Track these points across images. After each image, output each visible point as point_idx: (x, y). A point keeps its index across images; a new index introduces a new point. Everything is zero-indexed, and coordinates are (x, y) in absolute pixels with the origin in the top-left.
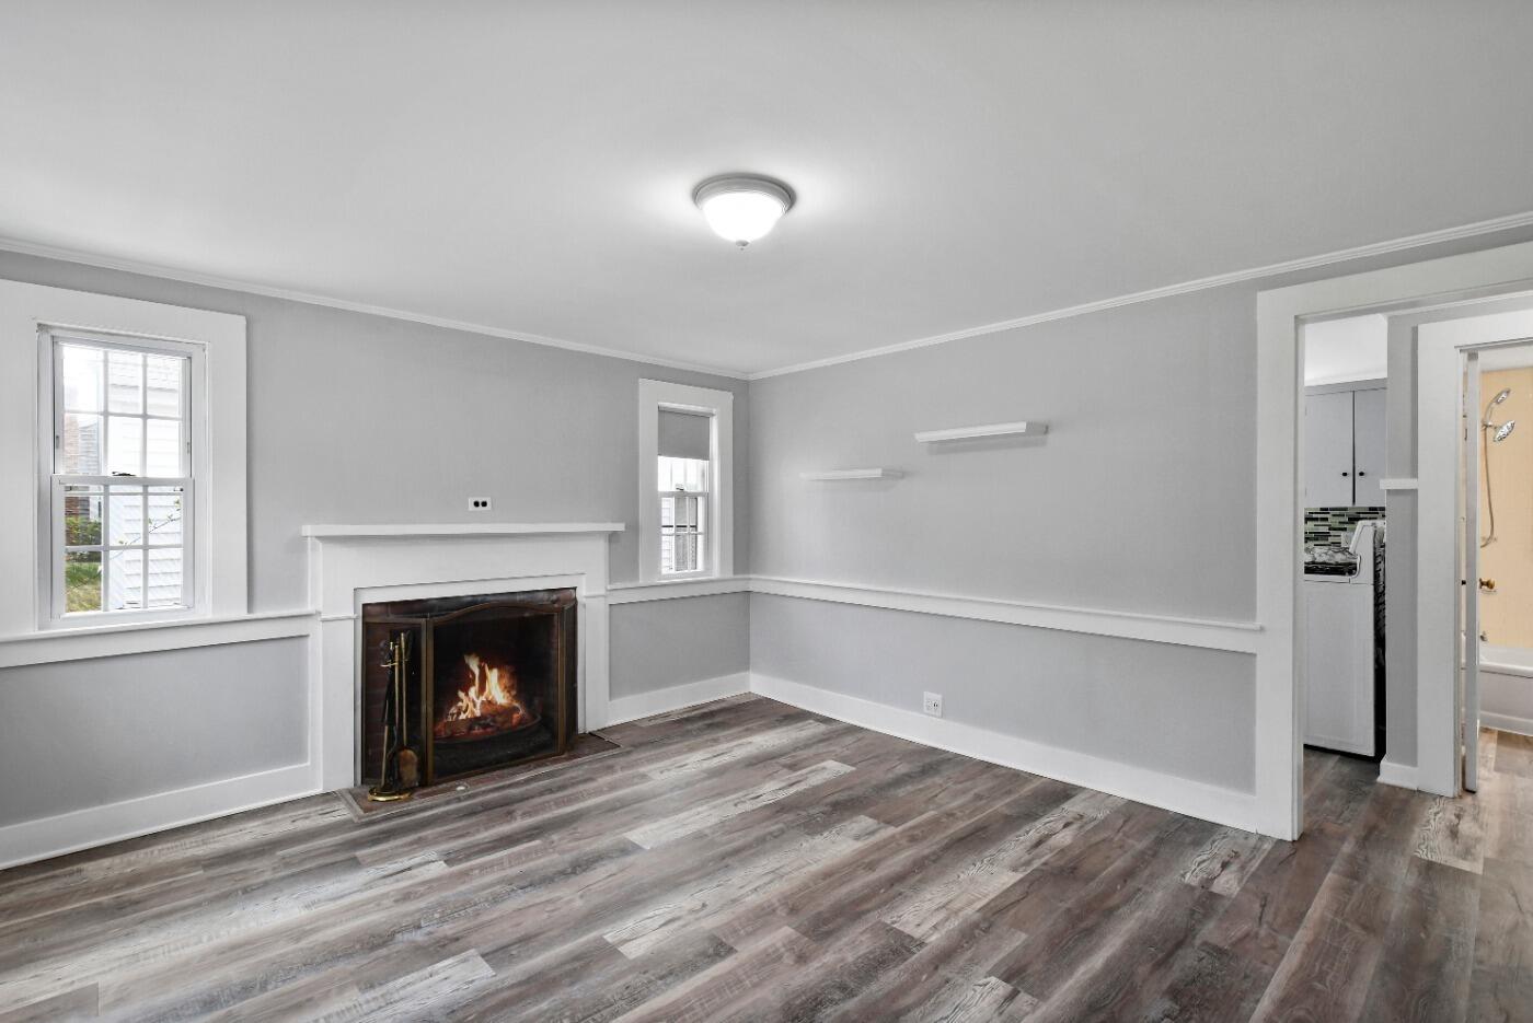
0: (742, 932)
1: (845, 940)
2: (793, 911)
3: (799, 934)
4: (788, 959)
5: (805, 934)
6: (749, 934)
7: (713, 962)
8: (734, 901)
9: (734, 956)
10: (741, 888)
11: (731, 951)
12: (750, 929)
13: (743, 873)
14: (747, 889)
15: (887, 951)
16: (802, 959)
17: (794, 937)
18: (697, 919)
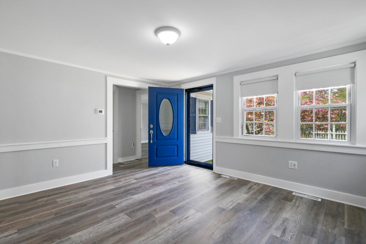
0: (168, 215)
1: (143, 214)
2: (154, 222)
3: (154, 215)
4: (158, 210)
5: (153, 215)
6: (166, 215)
7: (174, 209)
8: (170, 224)
9: (170, 210)
10: (169, 229)
11: (171, 211)
12: (166, 216)
13: (168, 235)
14: (167, 229)
15: (135, 212)
16: (155, 210)
17: (156, 215)
18: (180, 219)
